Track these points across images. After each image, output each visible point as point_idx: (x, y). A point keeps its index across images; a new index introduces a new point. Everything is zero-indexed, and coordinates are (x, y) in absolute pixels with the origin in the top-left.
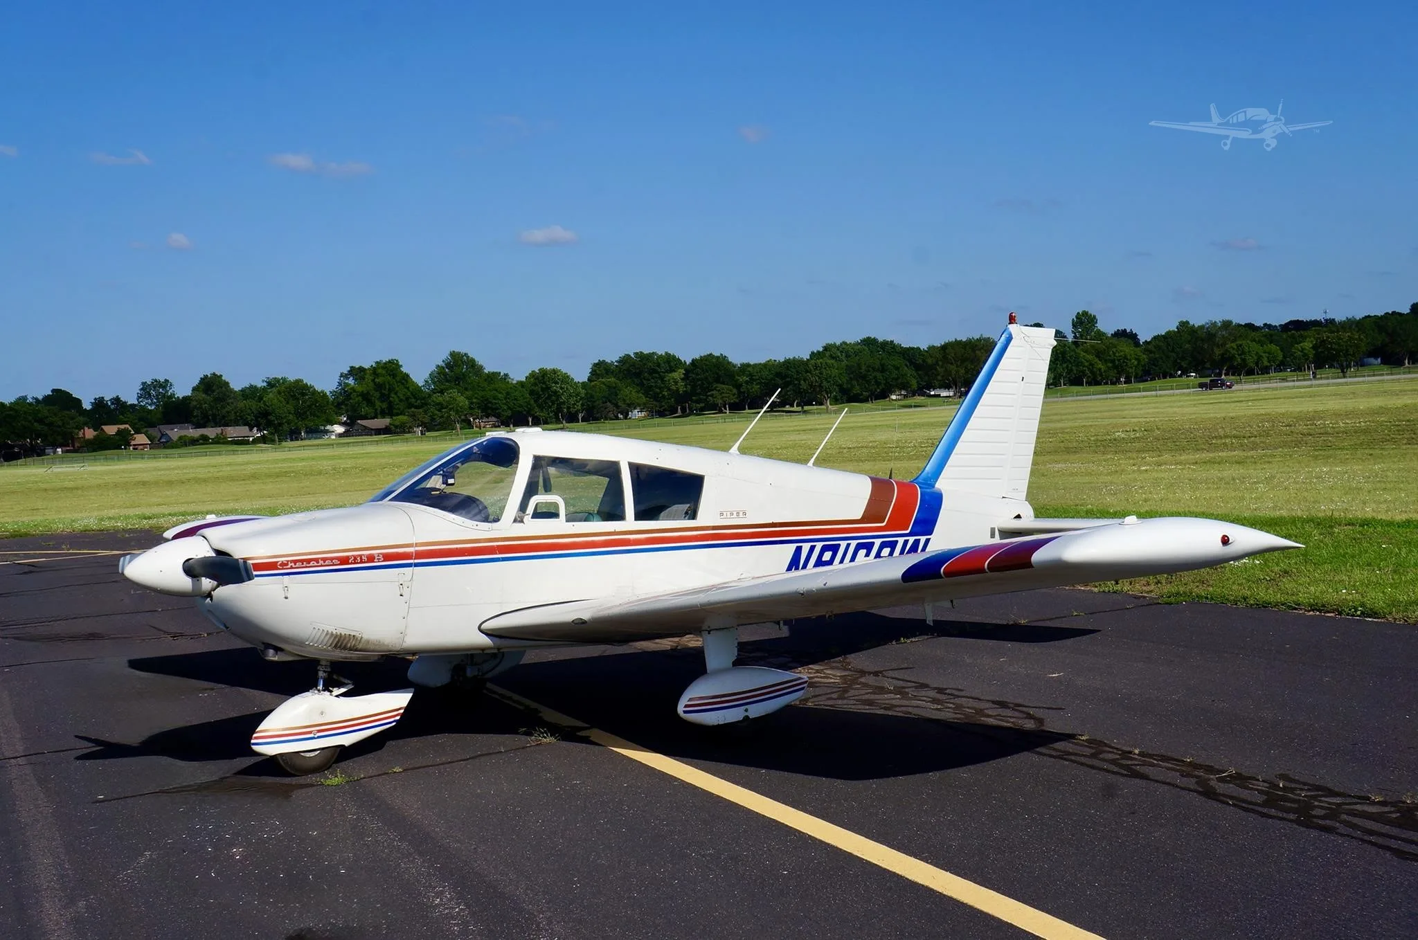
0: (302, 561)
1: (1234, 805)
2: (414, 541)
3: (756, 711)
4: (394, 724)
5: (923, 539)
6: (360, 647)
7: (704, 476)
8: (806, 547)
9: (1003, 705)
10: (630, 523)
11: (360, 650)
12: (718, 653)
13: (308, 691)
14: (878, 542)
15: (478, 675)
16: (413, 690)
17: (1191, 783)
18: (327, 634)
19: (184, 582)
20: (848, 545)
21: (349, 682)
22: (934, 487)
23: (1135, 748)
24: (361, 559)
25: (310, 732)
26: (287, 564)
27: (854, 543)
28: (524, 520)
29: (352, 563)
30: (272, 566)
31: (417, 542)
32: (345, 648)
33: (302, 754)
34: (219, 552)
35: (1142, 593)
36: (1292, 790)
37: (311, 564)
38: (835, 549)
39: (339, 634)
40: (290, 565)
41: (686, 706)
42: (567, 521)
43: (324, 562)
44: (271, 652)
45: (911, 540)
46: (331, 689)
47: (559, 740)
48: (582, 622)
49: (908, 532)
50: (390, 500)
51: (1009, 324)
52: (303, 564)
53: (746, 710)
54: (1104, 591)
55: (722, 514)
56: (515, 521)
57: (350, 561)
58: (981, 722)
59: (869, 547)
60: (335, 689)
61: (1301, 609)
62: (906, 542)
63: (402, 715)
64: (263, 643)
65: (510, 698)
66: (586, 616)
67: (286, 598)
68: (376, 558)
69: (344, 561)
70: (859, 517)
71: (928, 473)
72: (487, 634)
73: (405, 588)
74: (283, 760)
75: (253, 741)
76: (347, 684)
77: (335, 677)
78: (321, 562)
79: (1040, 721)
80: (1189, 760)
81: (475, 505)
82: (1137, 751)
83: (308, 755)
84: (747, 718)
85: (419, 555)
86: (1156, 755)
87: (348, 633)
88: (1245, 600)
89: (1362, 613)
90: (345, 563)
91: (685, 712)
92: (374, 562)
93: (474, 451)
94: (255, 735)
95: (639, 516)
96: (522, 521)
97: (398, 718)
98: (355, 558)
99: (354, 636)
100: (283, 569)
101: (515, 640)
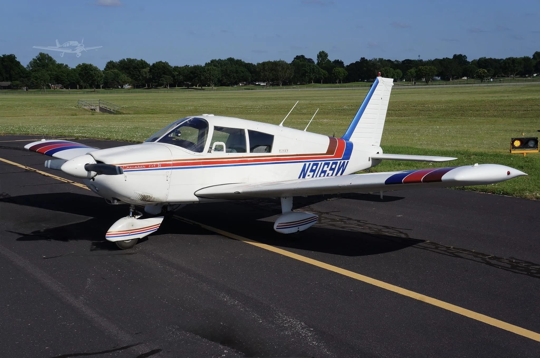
0: (132, 166)
2: (172, 159)
3: (302, 228)
4: (157, 230)
5: (346, 161)
6: (151, 200)
7: (274, 136)
8: (308, 164)
9: (387, 227)
10: (248, 154)
11: (147, 201)
12: (286, 205)
13: (126, 216)
14: (331, 162)
16: (164, 217)
18: (139, 195)
19: (84, 173)
20: (322, 163)
21: (141, 213)
22: (349, 140)
24: (153, 165)
25: (128, 233)
26: (126, 167)
27: (323, 162)
28: (212, 152)
29: (150, 167)
31: (173, 159)
32: (145, 201)
33: (125, 241)
34: (98, 162)
36: (519, 263)
37: (135, 167)
38: (317, 165)
39: (144, 195)
40: (127, 168)
41: (277, 226)
43: (140, 167)
44: (116, 201)
45: (342, 161)
46: (135, 216)
48: (239, 193)
49: (341, 158)
50: (158, 142)
53: (298, 228)
55: (280, 151)
56: (208, 152)
58: (383, 234)
59: (328, 164)
60: (136, 216)
61: (478, 191)
62: (341, 162)
63: (160, 227)
64: (112, 198)
66: (240, 191)
67: (126, 180)
68: (159, 165)
69: (147, 166)
70: (325, 152)
71: (347, 135)
72: (197, 196)
73: (169, 177)
74: (118, 244)
76: (140, 214)
77: (136, 211)
78: (139, 167)
80: (474, 251)
81: (193, 145)
82: (452, 247)
83: (127, 242)
84: (298, 231)
85: (174, 165)
86: (460, 249)
87: (147, 195)
89: (503, 193)
90: (148, 167)
91: (277, 228)
92: (158, 167)
93: (188, 123)
94: (107, 234)
95: (251, 151)
96: (210, 152)
97: (158, 228)
98: (151, 166)
99: (149, 196)
100: (125, 169)
101: (208, 199)
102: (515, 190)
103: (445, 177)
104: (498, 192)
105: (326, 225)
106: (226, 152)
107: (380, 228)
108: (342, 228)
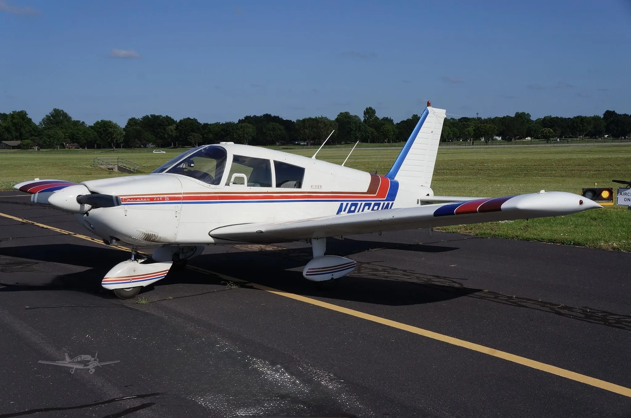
0: (133, 198)
3: (337, 275)
4: (164, 277)
5: (391, 203)
6: (156, 240)
7: (305, 168)
8: (345, 203)
9: (438, 277)
10: (274, 188)
11: (152, 241)
12: (318, 248)
13: (127, 260)
14: (373, 203)
15: (185, 258)
16: (172, 262)
17: (548, 309)
18: (145, 234)
19: (76, 206)
20: (361, 204)
22: (394, 179)
24: (159, 198)
25: (129, 280)
26: (127, 200)
27: (364, 203)
28: (230, 185)
29: (155, 201)
31: (183, 192)
32: (149, 241)
33: (125, 289)
34: (92, 192)
35: (466, 233)
36: (595, 313)
37: (137, 200)
38: (356, 205)
39: (148, 233)
41: (307, 272)
42: (248, 186)
44: (114, 241)
45: (386, 203)
46: (137, 260)
47: (239, 287)
48: (261, 232)
49: (385, 199)
50: (166, 172)
51: (427, 106)
52: (134, 200)
53: (332, 275)
55: (312, 186)
56: (226, 185)
58: (432, 284)
59: (369, 205)
60: (139, 260)
61: (544, 241)
62: (384, 203)
63: (168, 273)
64: (110, 237)
66: (263, 230)
67: (126, 215)
68: (166, 199)
69: (152, 199)
70: (366, 190)
71: (391, 173)
72: (212, 237)
73: (178, 213)
74: (117, 292)
75: (102, 283)
76: (145, 258)
78: (142, 199)
79: (461, 284)
80: (540, 300)
81: (208, 176)
82: (514, 297)
83: (127, 290)
84: (332, 278)
85: (185, 198)
86: (524, 298)
87: (152, 233)
89: (574, 244)
90: (152, 200)
91: (307, 275)
92: (165, 201)
93: (203, 152)
94: (103, 280)
95: (278, 185)
96: (229, 185)
97: (166, 275)
98: (157, 199)
99: (154, 235)
100: (125, 202)
102: (587, 240)
103: (504, 206)
104: (568, 242)
105: (366, 275)
107: (429, 277)
108: (385, 278)
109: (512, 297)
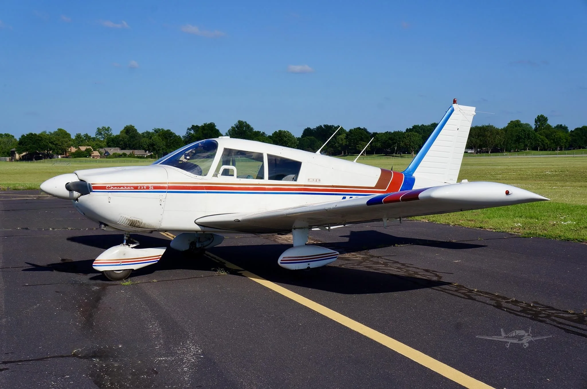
0: (117, 187)
1: (507, 311)
2: (168, 181)
3: (313, 265)
4: (157, 262)
6: (141, 226)
7: (302, 162)
8: (347, 197)
9: (427, 271)
10: (266, 180)
11: (142, 228)
13: (119, 245)
15: (201, 247)
16: (166, 248)
17: (493, 302)
18: (127, 219)
19: (66, 193)
21: (138, 242)
22: (412, 176)
23: (475, 288)
24: (143, 187)
25: (119, 262)
26: (110, 188)
28: (218, 176)
29: (139, 189)
30: (104, 188)
31: (169, 182)
32: (135, 226)
33: (115, 272)
34: (81, 180)
35: (515, 233)
37: (121, 188)
39: (132, 220)
40: (112, 188)
41: (282, 260)
43: (127, 188)
44: (103, 226)
46: (129, 244)
47: (228, 274)
48: (239, 221)
50: (160, 164)
51: (453, 104)
52: (117, 188)
53: (309, 264)
54: (498, 232)
55: (309, 180)
56: (213, 176)
57: (138, 188)
58: (415, 277)
60: (131, 245)
61: (584, 242)
63: (161, 258)
64: (99, 222)
65: (215, 258)
66: (240, 218)
67: (109, 202)
68: (150, 187)
69: (136, 188)
70: (374, 186)
71: (410, 169)
72: (198, 225)
73: (162, 202)
74: (106, 273)
75: (93, 264)
77: (131, 239)
78: (125, 188)
79: (441, 277)
80: (497, 294)
81: (196, 168)
83: (117, 272)
84: (309, 268)
85: (169, 188)
86: (484, 292)
87: (136, 220)
88: (560, 237)
90: (136, 189)
91: (281, 263)
92: (149, 189)
93: (199, 145)
94: (94, 262)
95: (270, 178)
96: (216, 176)
97: (159, 259)
98: (141, 187)
99: (139, 221)
100: (108, 189)
101: (211, 228)
106: (238, 177)
107: (418, 270)
108: (375, 270)
109: (473, 291)
